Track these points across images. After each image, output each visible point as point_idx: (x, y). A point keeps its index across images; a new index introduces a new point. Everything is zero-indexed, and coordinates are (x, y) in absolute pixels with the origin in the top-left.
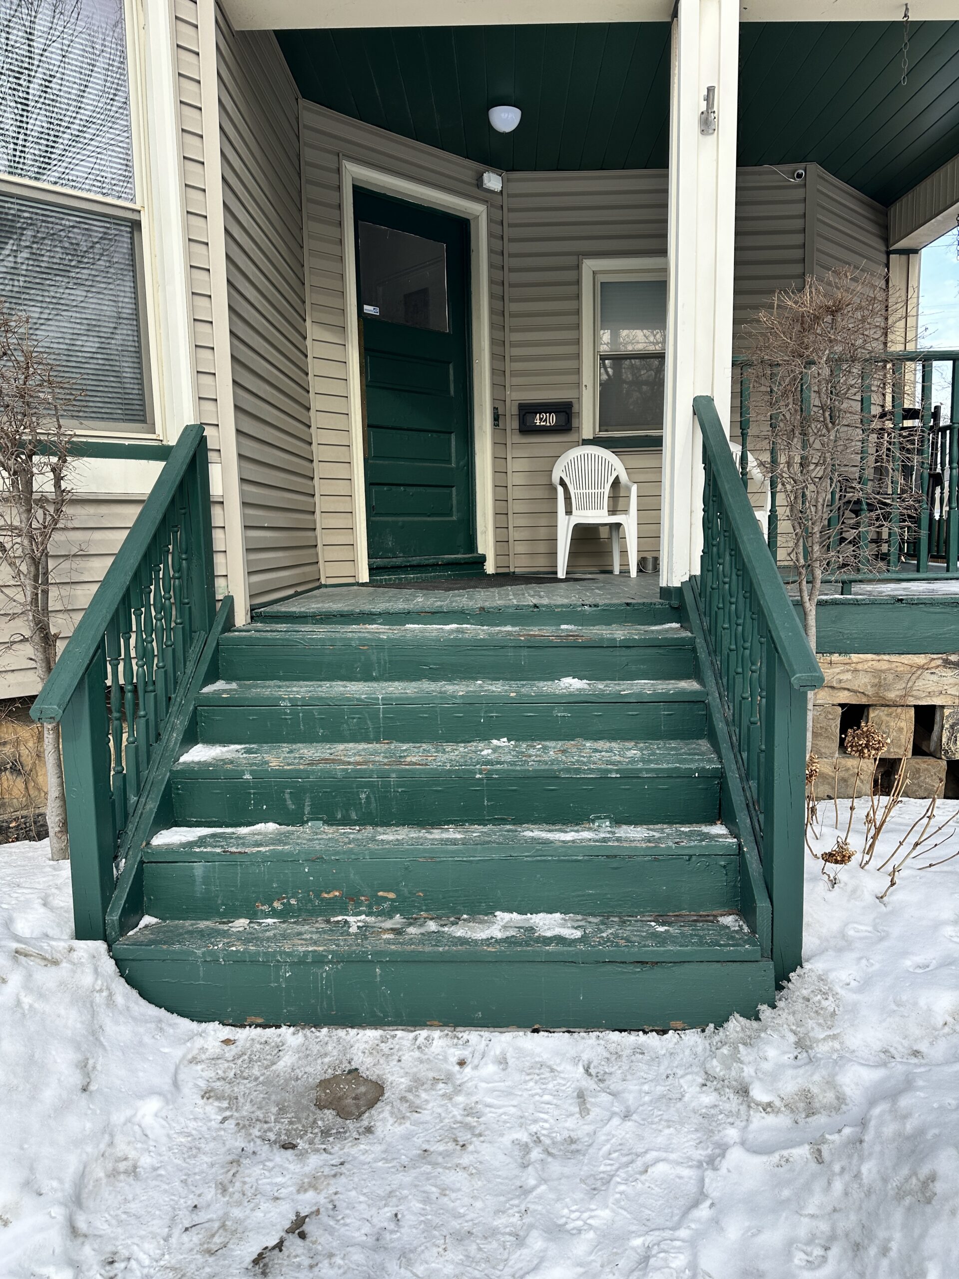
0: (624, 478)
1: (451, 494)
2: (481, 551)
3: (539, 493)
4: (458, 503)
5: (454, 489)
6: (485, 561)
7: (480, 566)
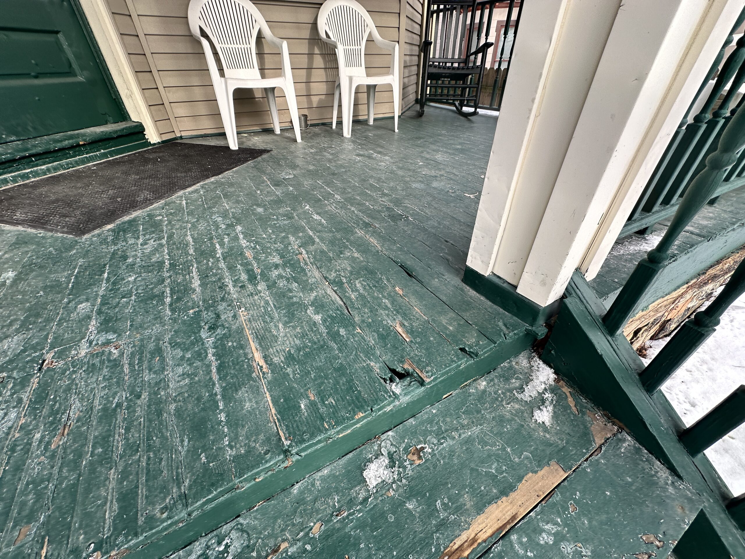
0: (267, 32)
1: (58, 43)
2: (134, 117)
3: (182, 46)
4: (77, 57)
5: (60, 36)
6: (144, 130)
7: (141, 135)
